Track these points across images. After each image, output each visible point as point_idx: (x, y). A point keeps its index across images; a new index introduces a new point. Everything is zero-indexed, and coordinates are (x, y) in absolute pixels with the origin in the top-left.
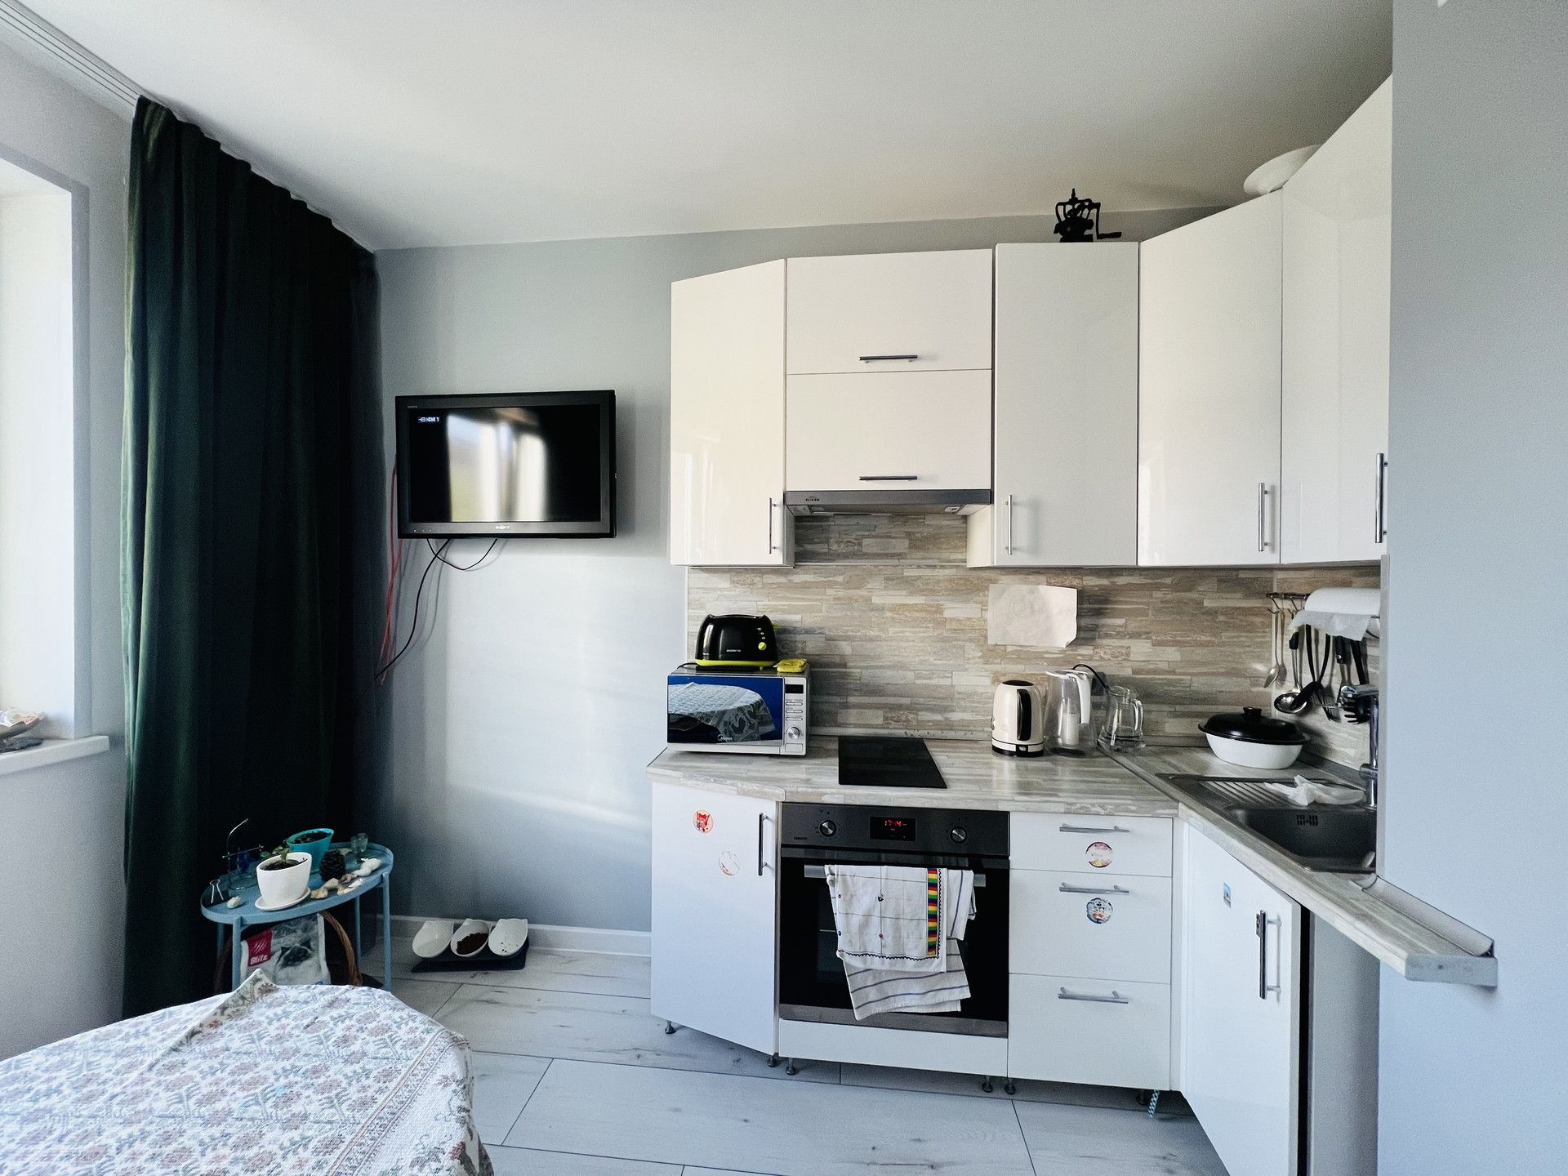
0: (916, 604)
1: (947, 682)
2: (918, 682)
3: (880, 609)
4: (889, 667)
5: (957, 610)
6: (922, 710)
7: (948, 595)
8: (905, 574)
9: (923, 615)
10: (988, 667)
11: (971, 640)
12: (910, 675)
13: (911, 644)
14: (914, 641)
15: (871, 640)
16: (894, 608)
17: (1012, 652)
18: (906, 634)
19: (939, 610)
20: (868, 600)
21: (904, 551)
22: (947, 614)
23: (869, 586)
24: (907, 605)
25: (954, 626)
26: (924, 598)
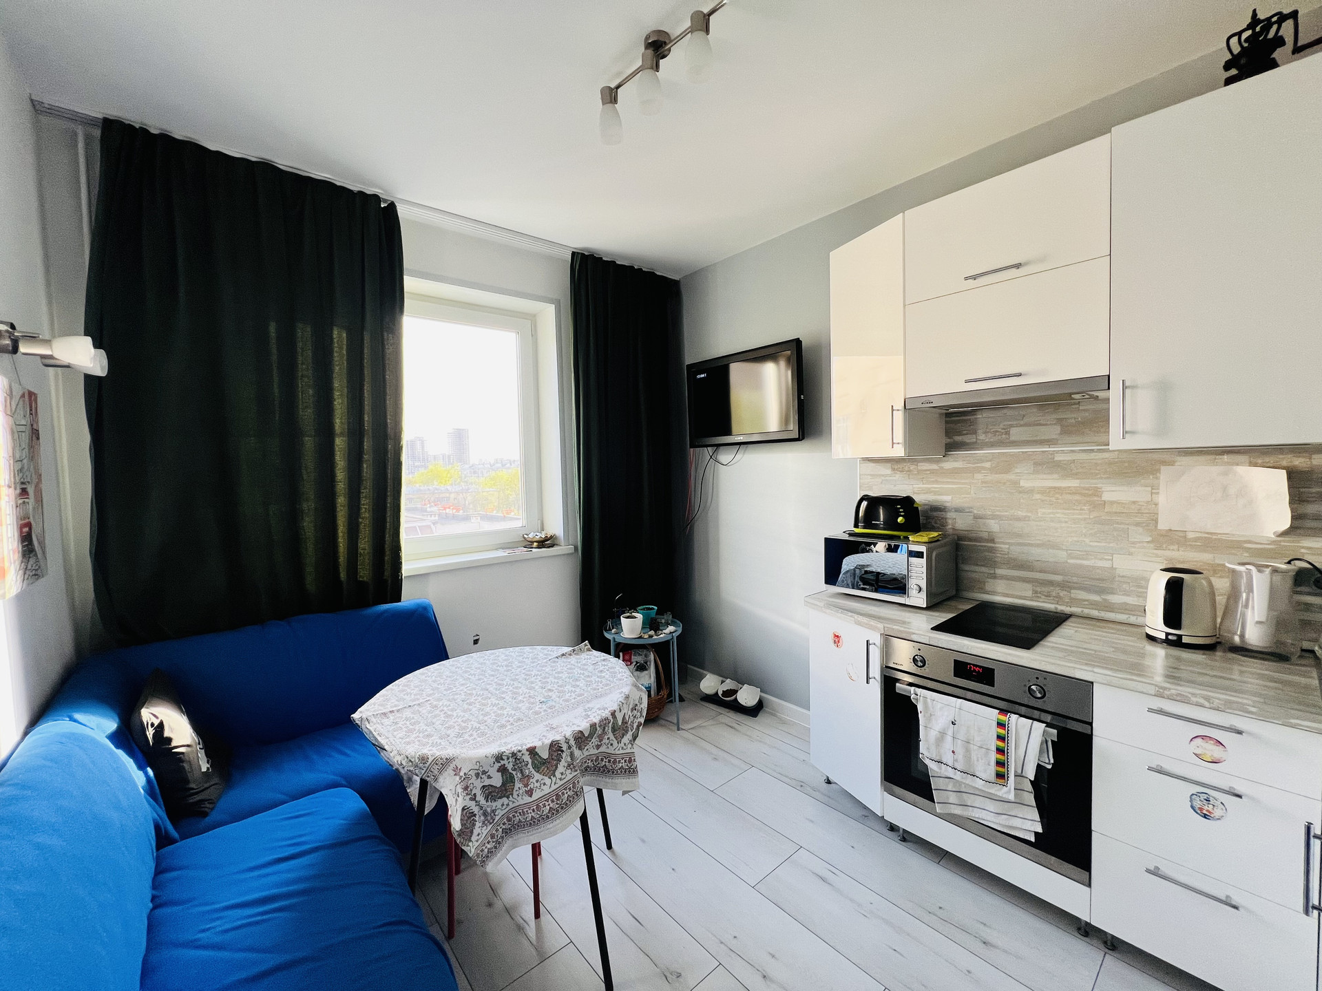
0: (1070, 487)
1: (1107, 564)
2: (1071, 561)
3: (1031, 491)
4: (1038, 546)
5: (1116, 493)
6: (1075, 588)
7: (1108, 478)
8: (1056, 459)
9: (1077, 497)
10: (1159, 552)
11: (1138, 524)
12: (1062, 555)
13: (1063, 525)
14: (1066, 522)
15: (1018, 519)
16: (1044, 491)
17: (1196, 539)
18: (1058, 515)
19: (1097, 492)
20: (1015, 484)
21: (1054, 437)
22: (1106, 497)
23: (1018, 470)
24: (1059, 488)
25: (1115, 508)
26: (1078, 481)
